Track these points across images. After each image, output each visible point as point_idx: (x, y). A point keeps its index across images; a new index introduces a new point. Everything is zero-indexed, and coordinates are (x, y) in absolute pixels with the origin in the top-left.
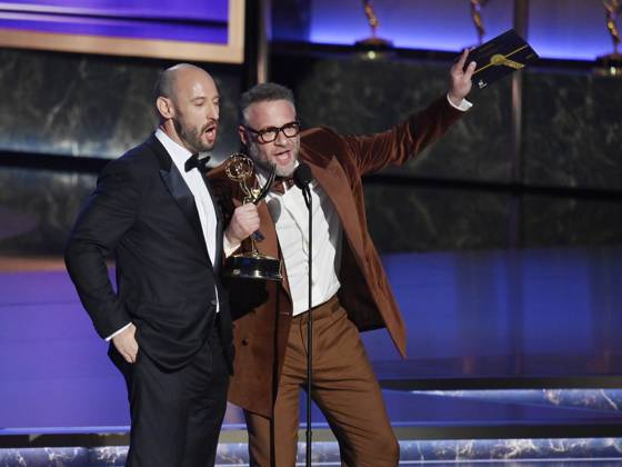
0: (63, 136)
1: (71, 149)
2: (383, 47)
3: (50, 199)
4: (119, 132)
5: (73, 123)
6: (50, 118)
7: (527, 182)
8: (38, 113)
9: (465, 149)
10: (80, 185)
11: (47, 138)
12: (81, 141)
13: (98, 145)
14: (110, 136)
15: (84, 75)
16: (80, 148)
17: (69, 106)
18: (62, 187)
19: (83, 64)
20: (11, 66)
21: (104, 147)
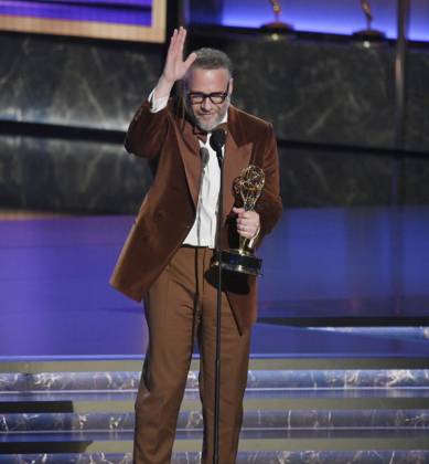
0: (8, 104)
1: (15, 116)
2: (284, 30)
4: (57, 101)
5: (17, 93)
7: (408, 147)
9: (354, 119)
10: (23, 147)
12: (24, 109)
13: (38, 112)
14: (49, 104)
15: (27, 51)
16: (23, 115)
17: (14, 78)
18: (7, 148)
19: (26, 43)
21: (44, 114)
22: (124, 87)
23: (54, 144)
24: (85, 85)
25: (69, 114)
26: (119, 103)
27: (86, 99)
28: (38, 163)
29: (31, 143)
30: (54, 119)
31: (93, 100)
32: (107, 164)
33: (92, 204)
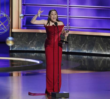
0: (84, 49)
1: (86, 52)
3: (82, 60)
4: (94, 49)
5: (86, 47)
6: (82, 46)
8: (80, 46)
10: (87, 58)
11: (82, 50)
12: (87, 50)
13: (90, 51)
15: (88, 39)
17: (85, 44)
18: (84, 58)
19: (88, 37)
20: (75, 37)
21: (91, 51)
22: (108, 45)
23: (94, 57)
24: (100, 45)
25: (96, 51)
26: (106, 49)
27: (100, 48)
28: (90, 61)
29: (89, 57)
30: (94, 52)
31: (101, 48)
32: (104, 61)
33: (101, 69)
